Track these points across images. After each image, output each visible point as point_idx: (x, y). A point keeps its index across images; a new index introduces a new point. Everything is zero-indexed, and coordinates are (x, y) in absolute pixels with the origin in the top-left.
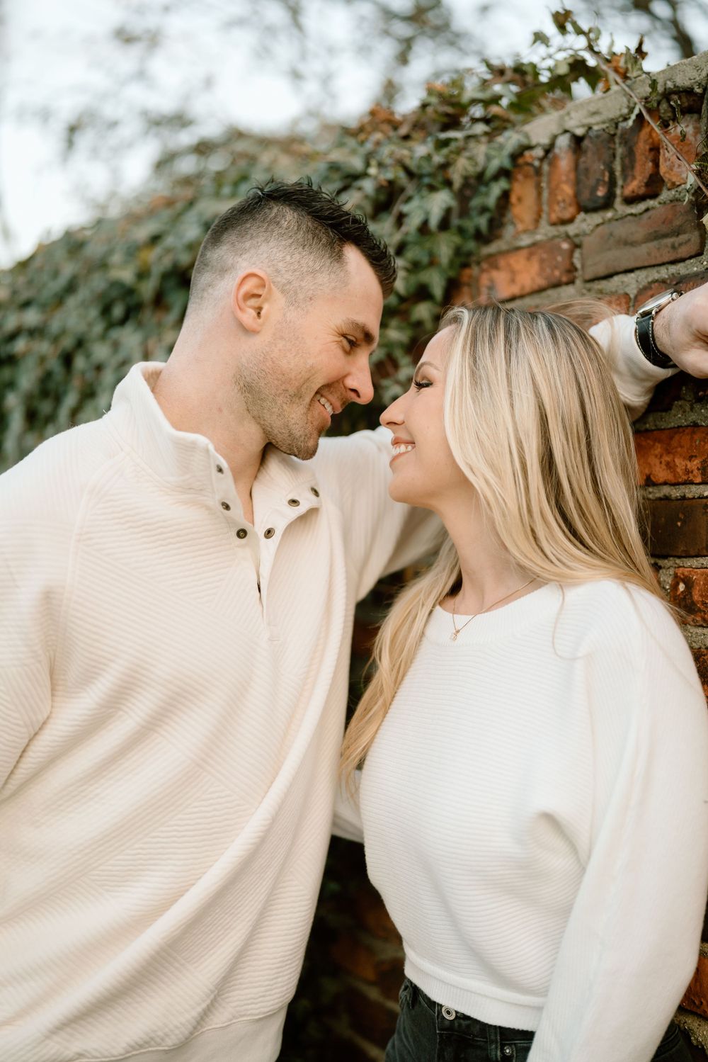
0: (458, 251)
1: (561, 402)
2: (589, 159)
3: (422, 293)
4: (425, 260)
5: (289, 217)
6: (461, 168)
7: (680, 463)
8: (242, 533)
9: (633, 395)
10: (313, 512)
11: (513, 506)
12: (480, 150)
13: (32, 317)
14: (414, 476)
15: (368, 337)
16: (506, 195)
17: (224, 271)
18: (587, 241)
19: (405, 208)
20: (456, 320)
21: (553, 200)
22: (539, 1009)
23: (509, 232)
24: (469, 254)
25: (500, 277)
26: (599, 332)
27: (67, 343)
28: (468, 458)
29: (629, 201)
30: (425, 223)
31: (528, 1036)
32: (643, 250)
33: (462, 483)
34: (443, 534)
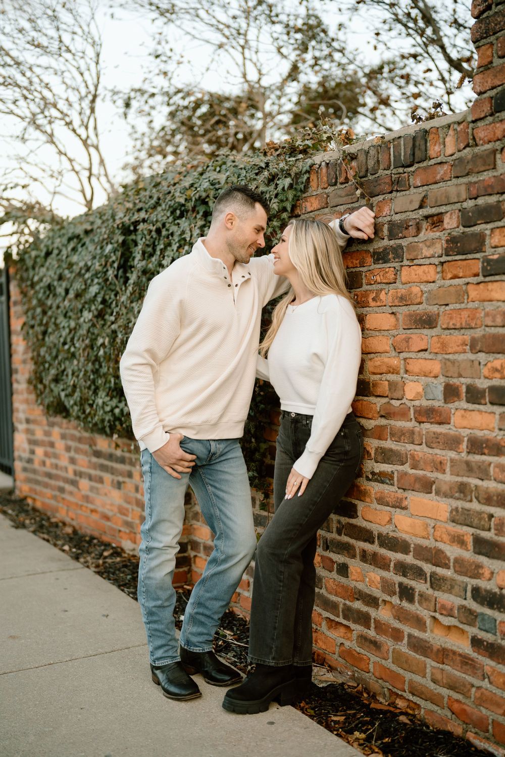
0: (295, 196)
1: (320, 245)
2: (330, 169)
3: (284, 209)
4: (285, 199)
5: (239, 196)
6: (294, 170)
7: (355, 261)
8: (229, 286)
9: (341, 243)
10: (249, 279)
11: (307, 274)
12: (300, 164)
13: (143, 215)
14: (280, 267)
15: (263, 229)
16: (308, 178)
17: (222, 212)
18: (330, 195)
19: (278, 182)
20: (292, 223)
21: (322, 182)
22: (314, 409)
23: (310, 190)
24: (299, 196)
25: (308, 204)
26: (331, 224)
27: (159, 225)
28: (295, 261)
29: (342, 184)
30: (284, 187)
31: (312, 417)
32: (344, 199)
33: (294, 268)
34: (290, 286)
